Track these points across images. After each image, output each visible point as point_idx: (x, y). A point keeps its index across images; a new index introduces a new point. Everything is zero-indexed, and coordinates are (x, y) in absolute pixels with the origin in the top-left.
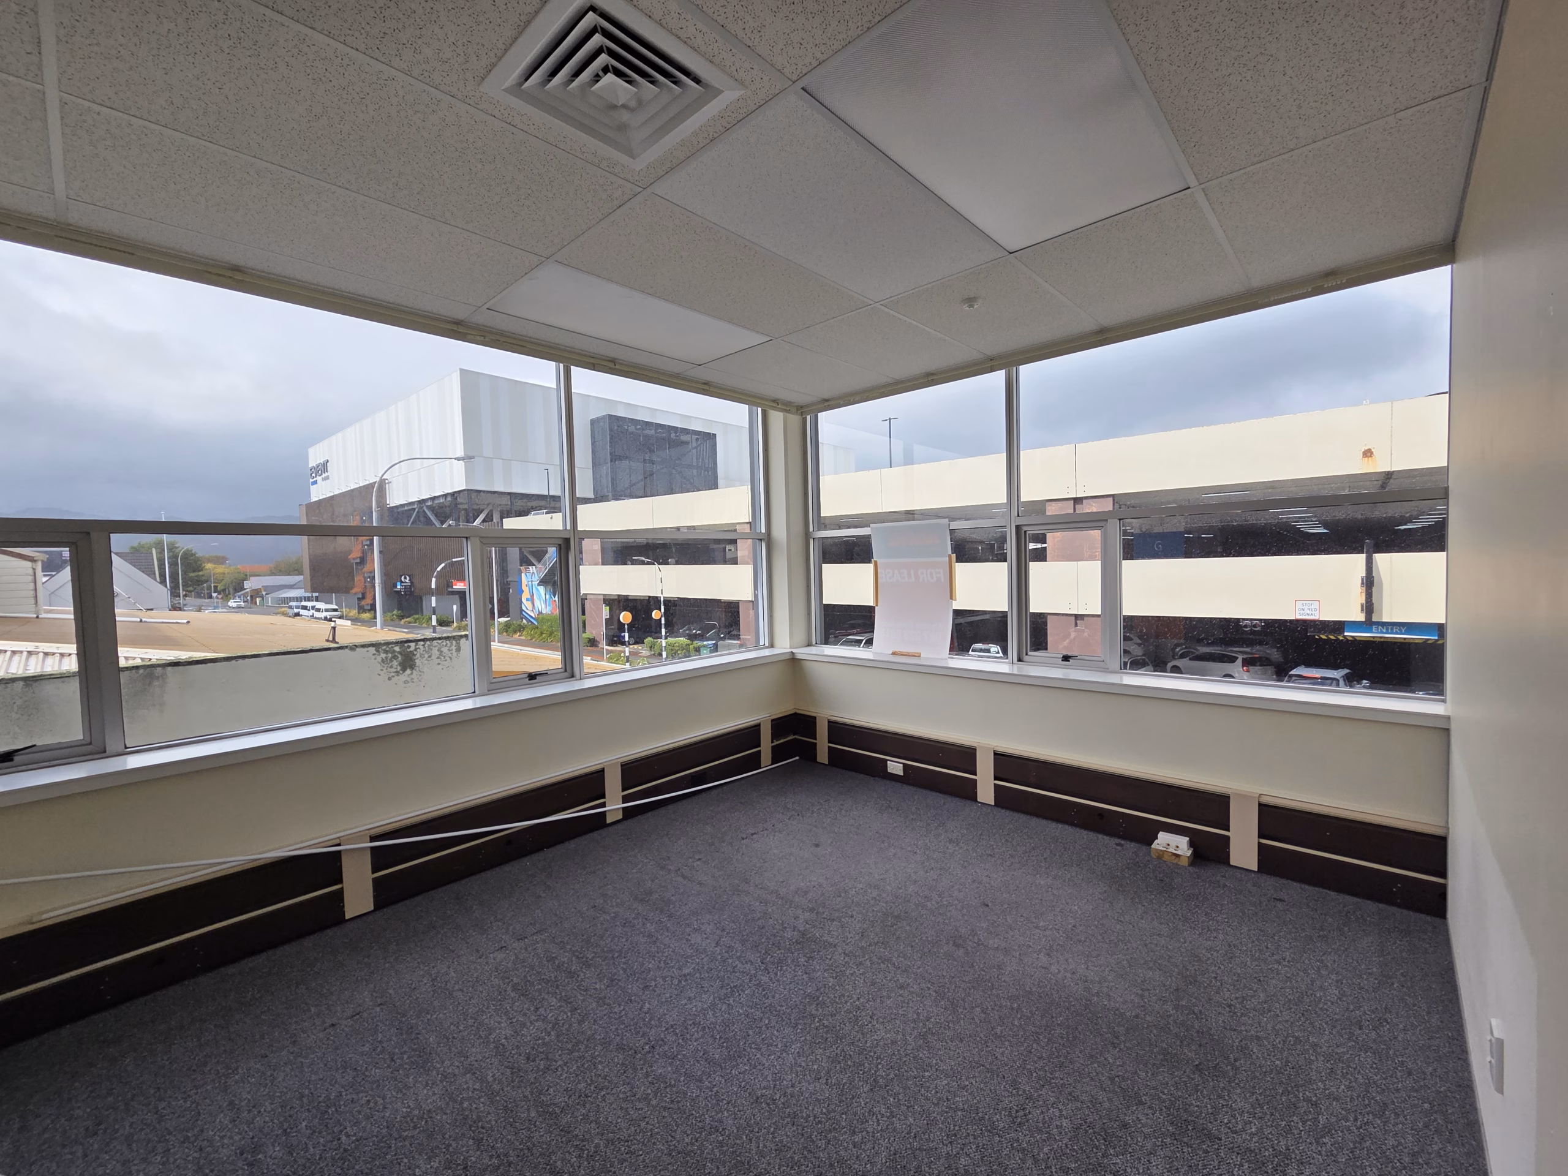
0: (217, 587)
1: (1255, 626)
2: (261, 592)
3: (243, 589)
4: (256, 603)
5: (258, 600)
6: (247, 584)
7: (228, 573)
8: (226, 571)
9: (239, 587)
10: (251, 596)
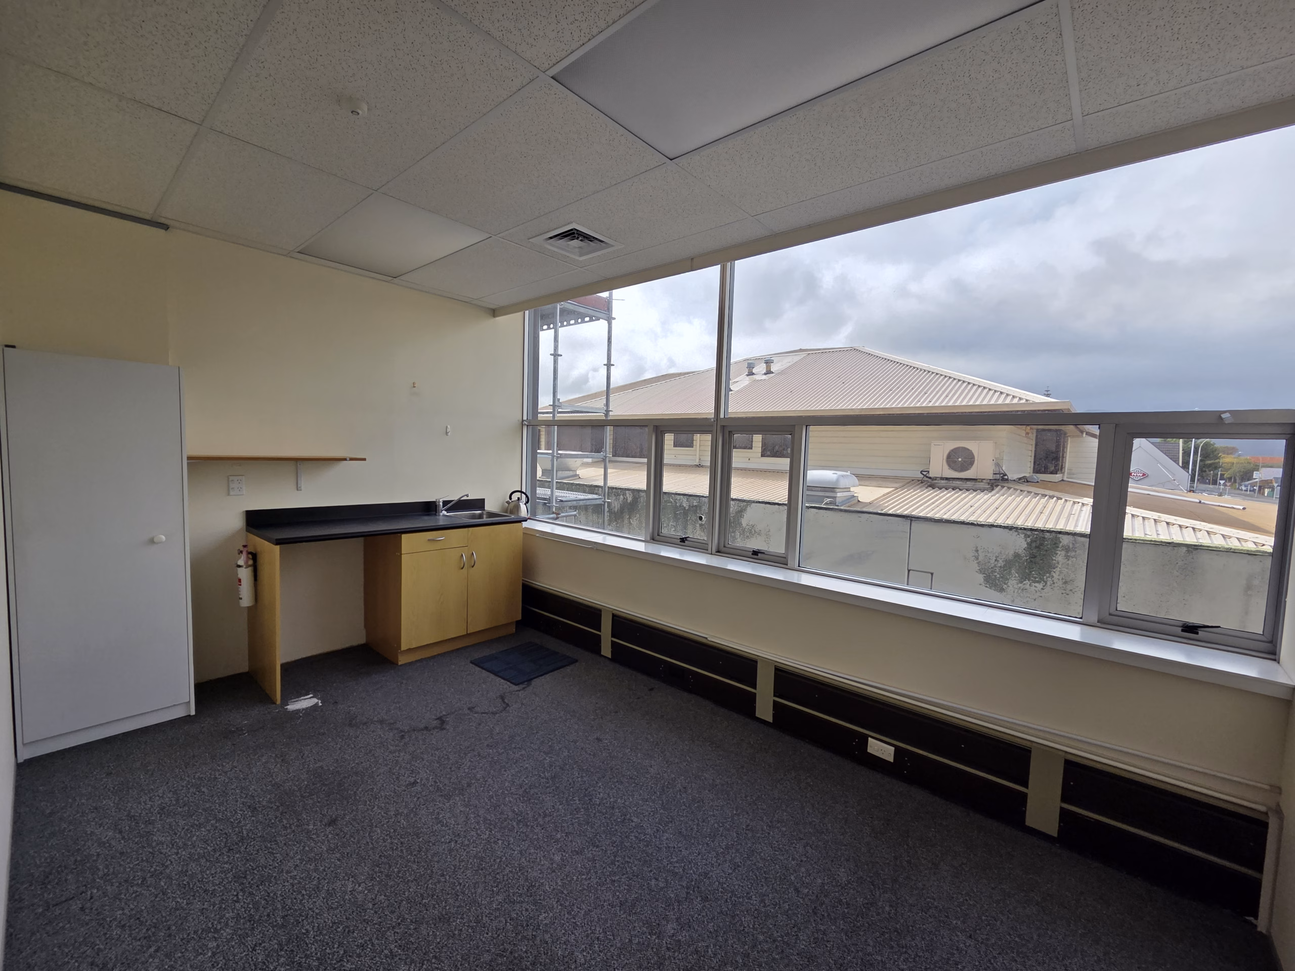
0: (1224, 475)
2: (1271, 483)
3: (1250, 478)
4: (1263, 494)
5: (1266, 491)
6: (1256, 475)
7: (1237, 463)
8: (1235, 461)
9: (1247, 475)
10: (1260, 487)
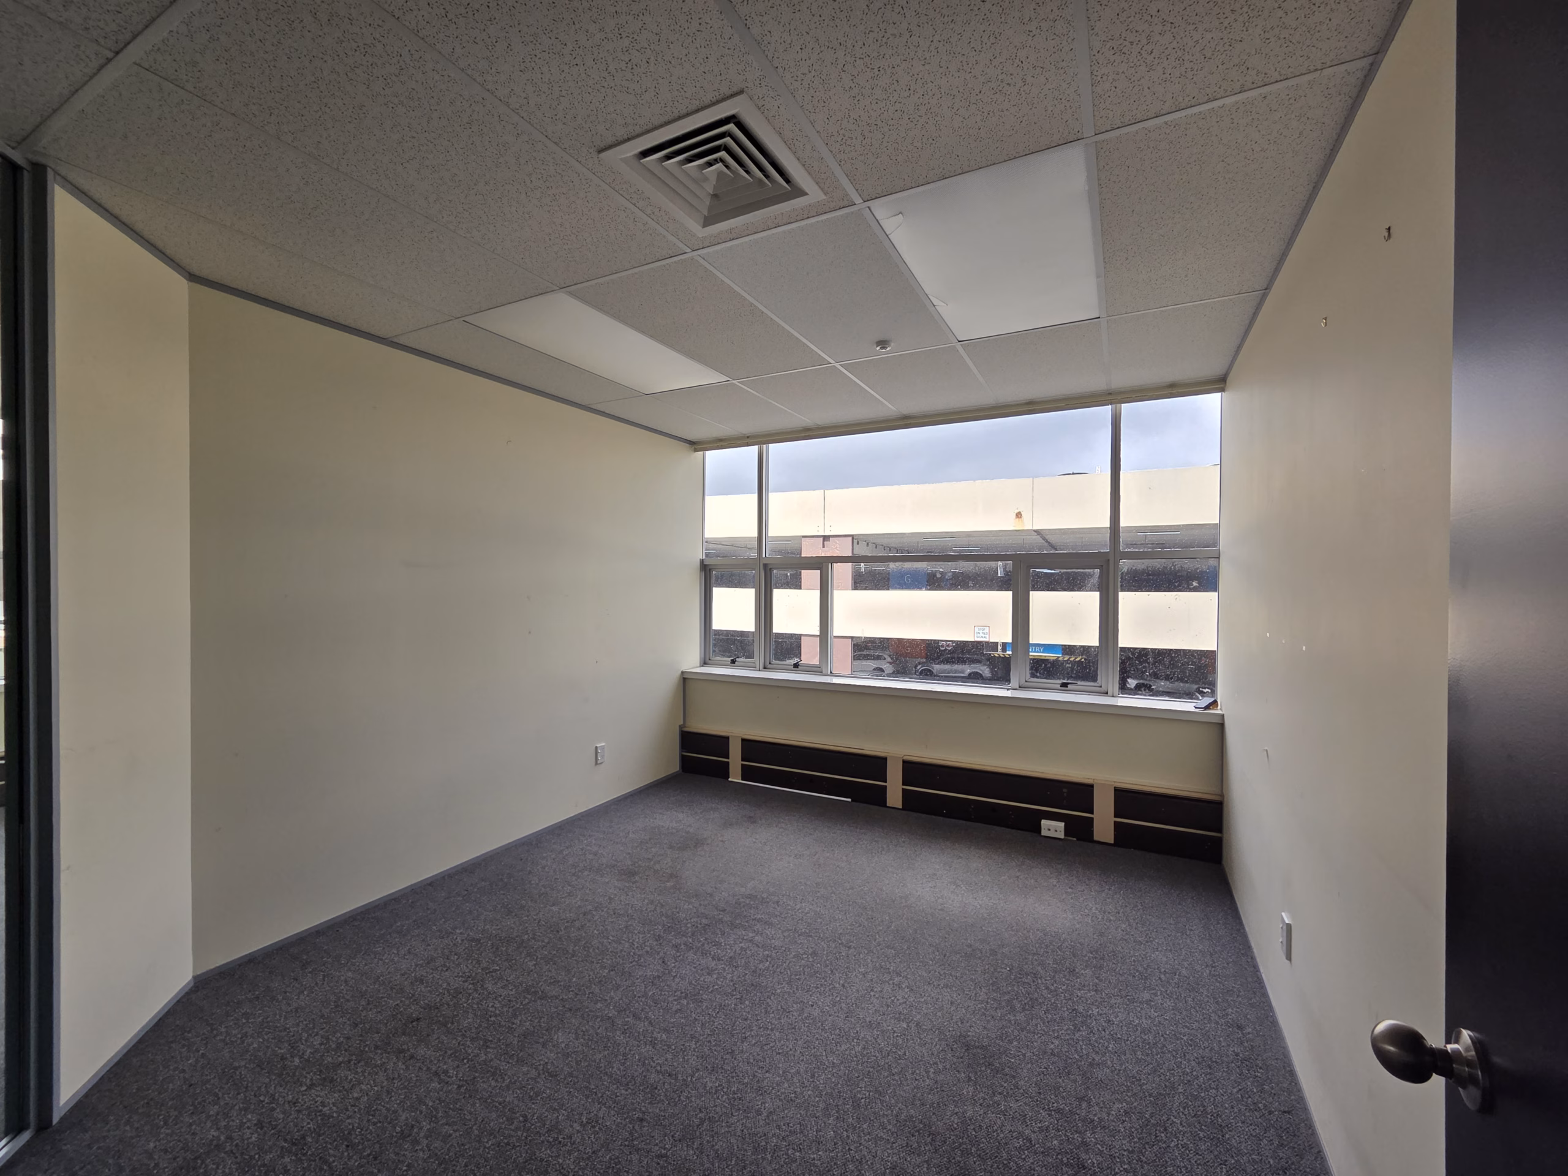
1: (948, 646)
